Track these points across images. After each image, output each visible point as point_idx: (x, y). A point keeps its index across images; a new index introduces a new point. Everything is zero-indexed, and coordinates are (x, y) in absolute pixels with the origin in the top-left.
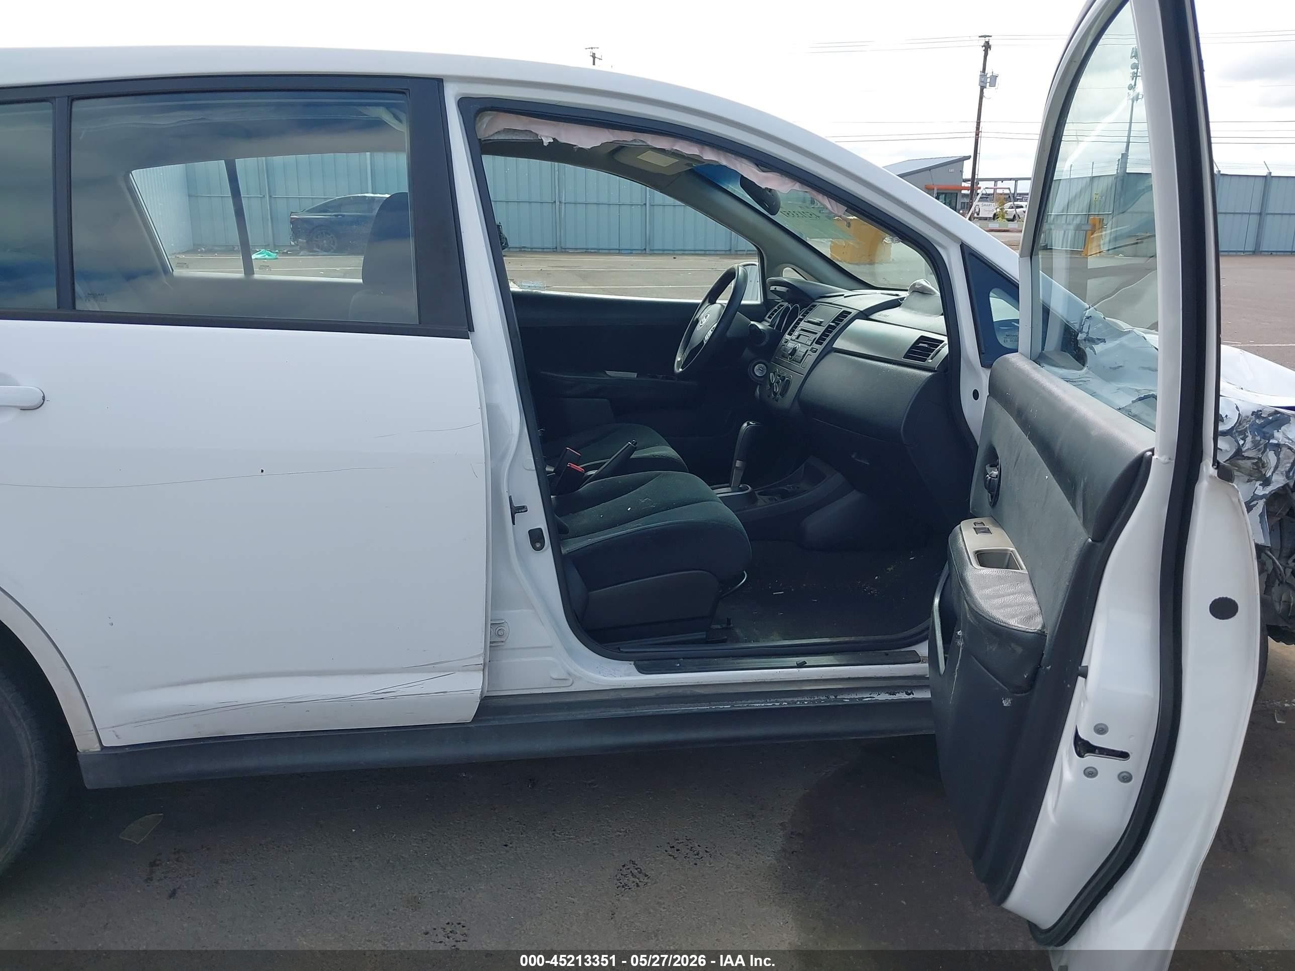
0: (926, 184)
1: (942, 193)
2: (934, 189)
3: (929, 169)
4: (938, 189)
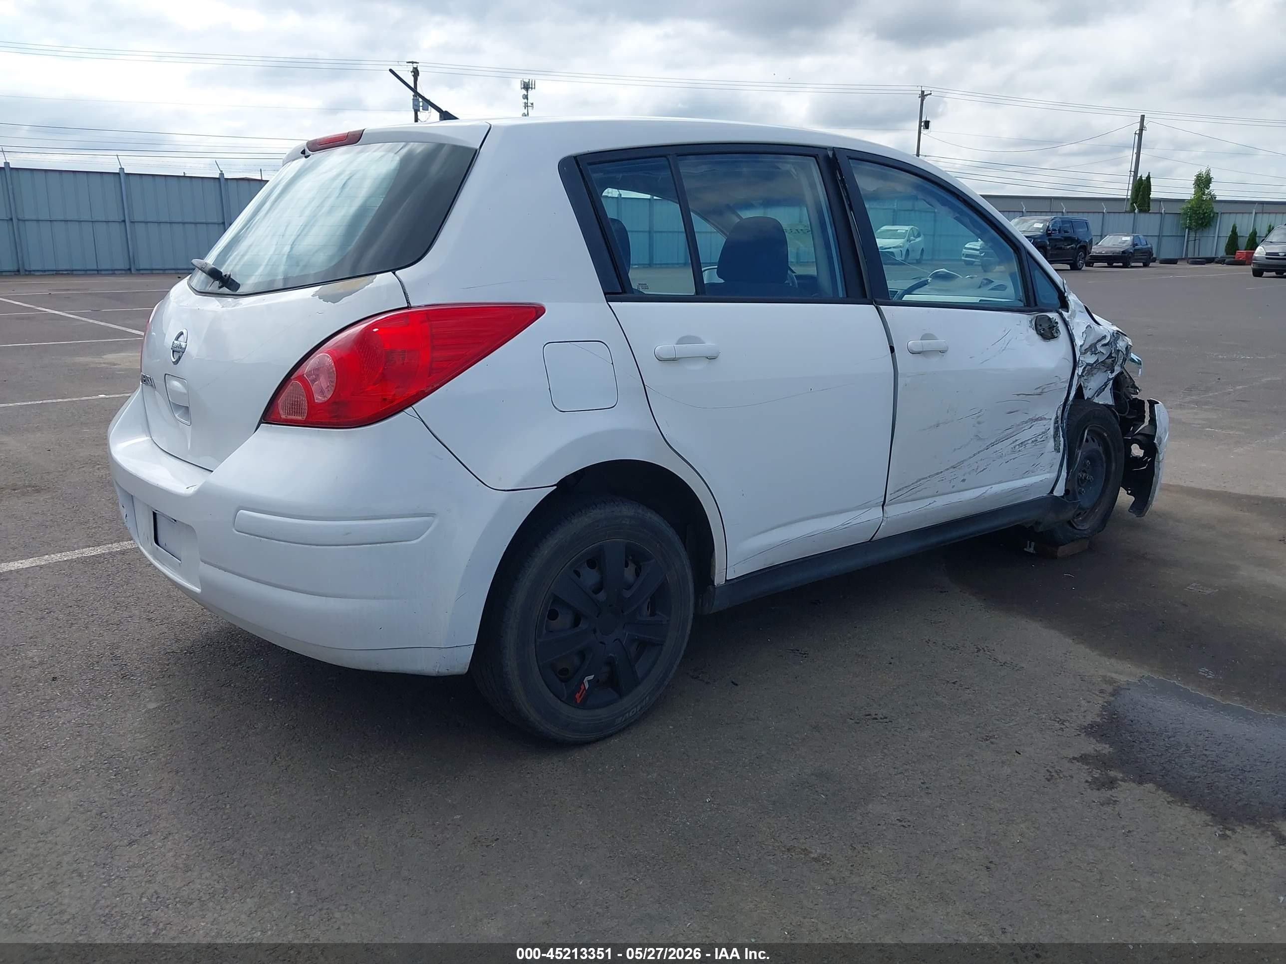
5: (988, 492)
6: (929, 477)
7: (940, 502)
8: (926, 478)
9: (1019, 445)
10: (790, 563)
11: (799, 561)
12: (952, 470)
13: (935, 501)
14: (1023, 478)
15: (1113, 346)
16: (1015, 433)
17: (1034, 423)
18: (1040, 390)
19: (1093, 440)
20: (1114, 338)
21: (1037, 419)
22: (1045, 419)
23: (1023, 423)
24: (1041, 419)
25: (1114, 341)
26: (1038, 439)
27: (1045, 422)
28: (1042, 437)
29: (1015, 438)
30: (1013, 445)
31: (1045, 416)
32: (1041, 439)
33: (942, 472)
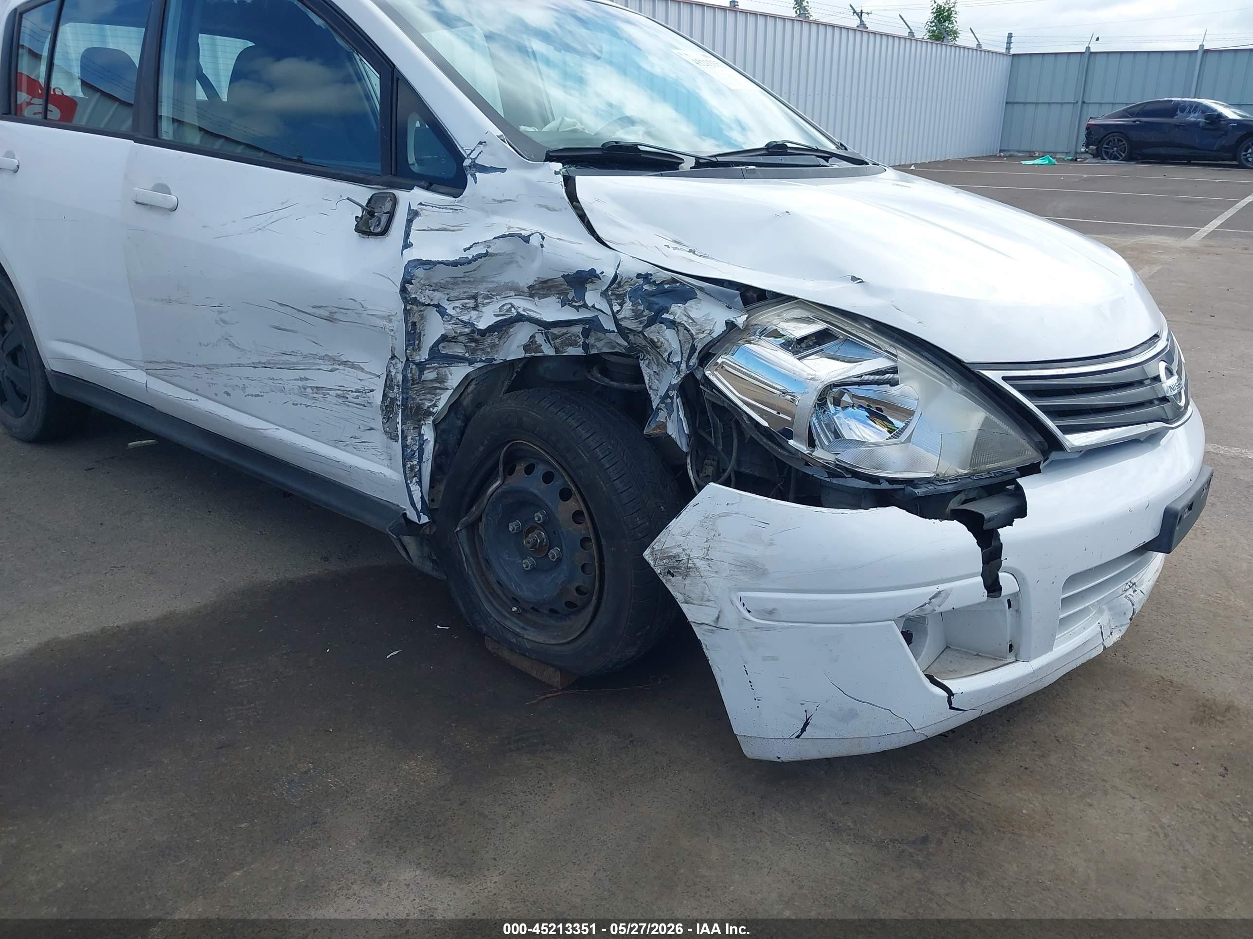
6: (180, 364)
8: (178, 364)
9: (312, 388)
12: (206, 370)
13: (197, 400)
15: (628, 305)
16: (302, 367)
17: (338, 367)
18: (324, 313)
19: (548, 478)
20: (646, 287)
21: (345, 363)
22: (362, 369)
23: (314, 356)
24: (353, 366)
25: (636, 294)
26: (351, 396)
27: (361, 375)
28: (357, 397)
29: (302, 374)
30: (301, 384)
31: (361, 365)
32: (356, 400)
33: (194, 366)
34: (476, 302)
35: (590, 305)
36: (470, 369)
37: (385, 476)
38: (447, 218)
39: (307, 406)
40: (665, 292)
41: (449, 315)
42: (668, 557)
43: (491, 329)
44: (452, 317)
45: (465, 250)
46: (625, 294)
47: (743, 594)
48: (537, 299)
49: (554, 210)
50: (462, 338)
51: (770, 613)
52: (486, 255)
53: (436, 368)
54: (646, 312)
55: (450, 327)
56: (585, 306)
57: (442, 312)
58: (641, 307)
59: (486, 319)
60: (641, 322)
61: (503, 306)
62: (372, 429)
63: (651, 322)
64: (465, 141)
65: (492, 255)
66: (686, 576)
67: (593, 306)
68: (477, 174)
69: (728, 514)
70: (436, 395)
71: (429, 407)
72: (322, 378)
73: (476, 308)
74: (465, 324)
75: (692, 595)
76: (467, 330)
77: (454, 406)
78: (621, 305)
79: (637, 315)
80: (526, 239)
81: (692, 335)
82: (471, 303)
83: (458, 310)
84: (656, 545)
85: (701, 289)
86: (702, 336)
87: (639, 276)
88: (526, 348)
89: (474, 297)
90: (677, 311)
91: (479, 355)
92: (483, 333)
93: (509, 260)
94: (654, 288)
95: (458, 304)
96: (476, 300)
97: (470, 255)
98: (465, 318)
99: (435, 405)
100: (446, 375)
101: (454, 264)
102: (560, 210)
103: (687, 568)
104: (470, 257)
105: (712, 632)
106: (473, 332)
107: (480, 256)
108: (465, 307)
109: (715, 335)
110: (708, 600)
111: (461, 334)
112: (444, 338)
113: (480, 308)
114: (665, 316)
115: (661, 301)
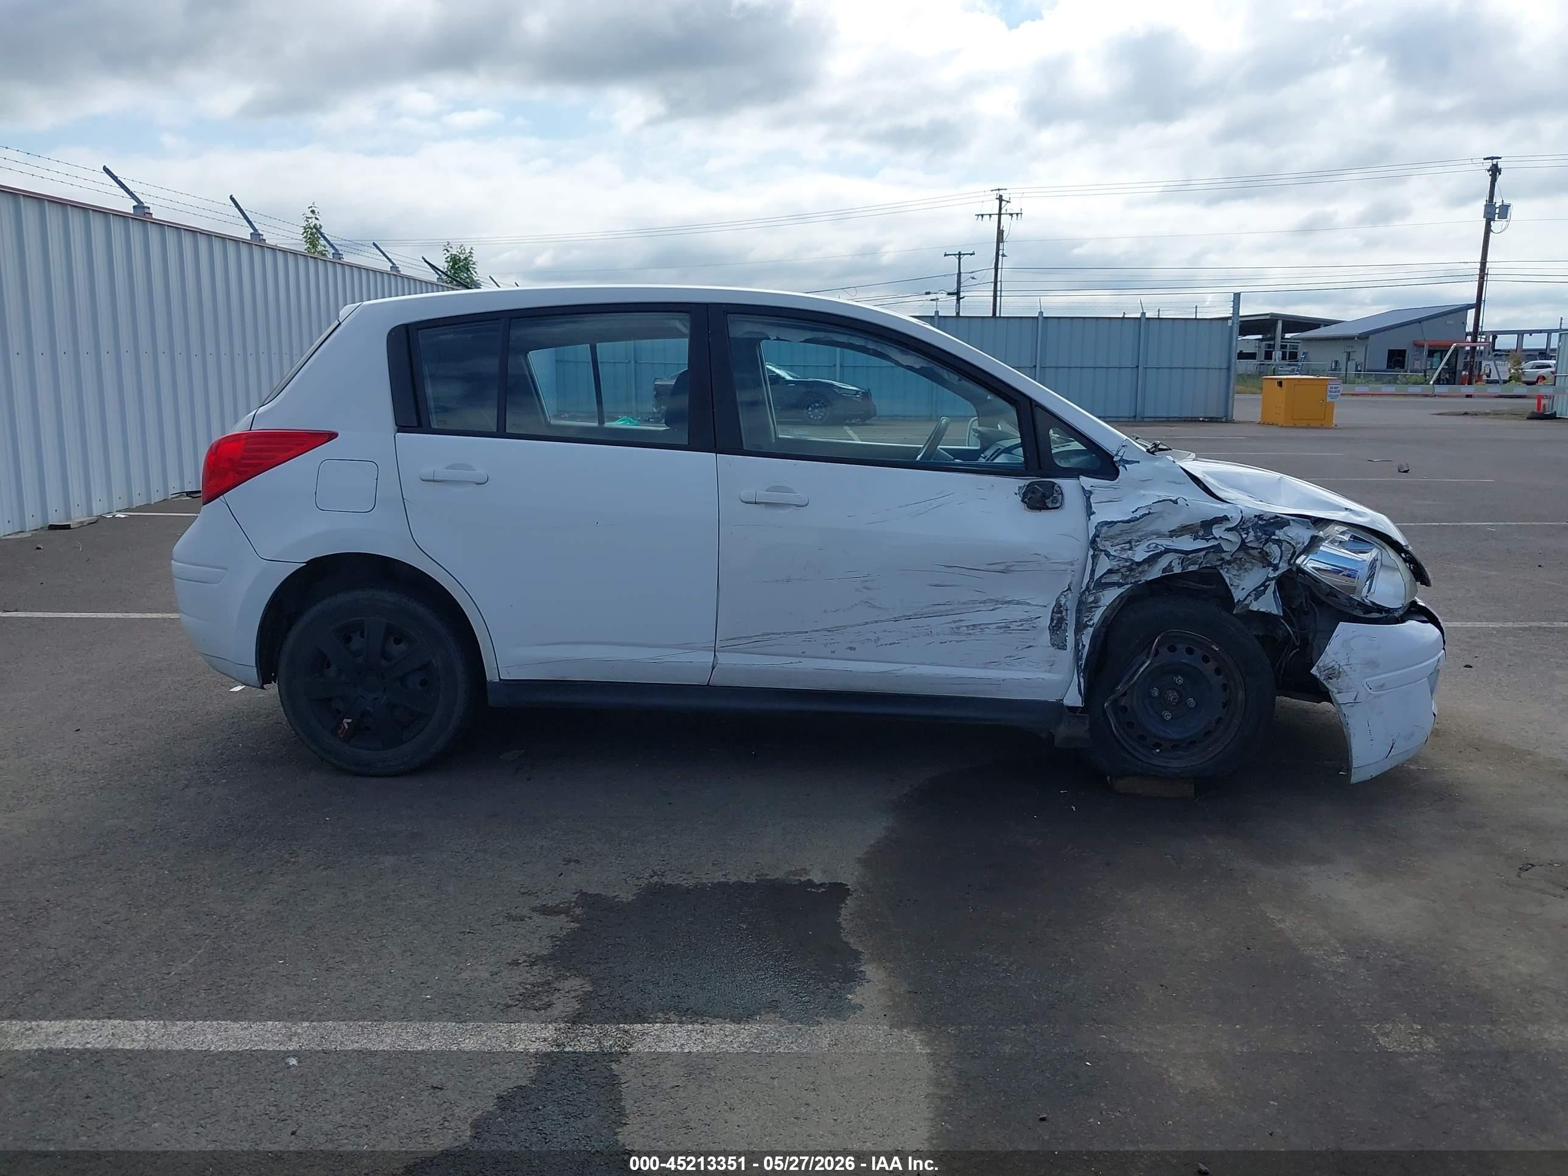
0: (1415, 339)
1: (1438, 351)
2: (1423, 346)
3: (1419, 321)
4: (1429, 346)
5: (905, 670)
6: (784, 633)
7: (809, 664)
8: (780, 634)
9: (967, 626)
10: (561, 683)
11: (558, 683)
12: (826, 633)
13: (800, 662)
14: (986, 668)
15: (1252, 533)
16: (958, 612)
17: (1001, 606)
18: (1001, 567)
19: (1190, 651)
20: (1260, 522)
21: (1009, 602)
22: (1029, 604)
23: (974, 602)
24: (1019, 603)
25: (1255, 527)
26: (1012, 627)
27: (1027, 608)
28: (1022, 625)
29: (956, 618)
30: (953, 625)
31: (1027, 601)
32: (1021, 628)
33: (807, 632)
34: (1131, 545)
35: (1218, 537)
36: (1121, 590)
37: (1043, 679)
38: (1112, 494)
39: (957, 642)
40: (1272, 524)
41: (1113, 556)
42: (1328, 669)
43: (1145, 561)
44: (1115, 556)
45: (1133, 512)
46: (1249, 528)
47: (1367, 680)
48: (1174, 538)
49: (1180, 484)
50: (1123, 570)
51: (1381, 687)
52: (1149, 513)
53: (1094, 593)
54: (1264, 536)
55: (1115, 563)
56: (1215, 538)
57: (1108, 555)
58: (1260, 534)
59: (1140, 555)
60: (1261, 542)
61: (1149, 545)
62: (1030, 646)
63: (1267, 541)
64: (1110, 447)
65: (1153, 513)
66: (1338, 677)
67: (1220, 537)
68: (1126, 466)
69: (1355, 637)
70: (1091, 612)
71: (1086, 622)
72: (983, 617)
73: (1131, 549)
74: (1126, 560)
75: (1342, 688)
76: (1128, 564)
77: (1105, 619)
78: (1247, 534)
79: (1258, 538)
80: (1175, 502)
81: (1293, 546)
82: (1127, 546)
83: (1118, 552)
84: (1320, 663)
85: (1293, 520)
86: (1299, 546)
87: (1255, 516)
88: (1164, 570)
89: (1129, 542)
90: (1279, 534)
91: (1130, 580)
92: (1139, 564)
93: (1160, 515)
94: (1264, 522)
95: (1118, 548)
96: (1131, 544)
97: (1138, 515)
98: (1125, 556)
99: (1091, 620)
100: (1100, 598)
101: (1128, 521)
102: (1185, 483)
103: (1339, 672)
104: (1138, 516)
105: (1352, 706)
106: (1132, 564)
107: (1144, 515)
108: (1123, 549)
109: (1305, 544)
110: (1351, 688)
111: (1123, 567)
112: (1110, 572)
113: (1134, 549)
114: (1273, 537)
115: (1270, 529)
